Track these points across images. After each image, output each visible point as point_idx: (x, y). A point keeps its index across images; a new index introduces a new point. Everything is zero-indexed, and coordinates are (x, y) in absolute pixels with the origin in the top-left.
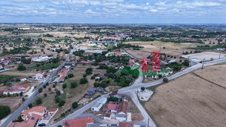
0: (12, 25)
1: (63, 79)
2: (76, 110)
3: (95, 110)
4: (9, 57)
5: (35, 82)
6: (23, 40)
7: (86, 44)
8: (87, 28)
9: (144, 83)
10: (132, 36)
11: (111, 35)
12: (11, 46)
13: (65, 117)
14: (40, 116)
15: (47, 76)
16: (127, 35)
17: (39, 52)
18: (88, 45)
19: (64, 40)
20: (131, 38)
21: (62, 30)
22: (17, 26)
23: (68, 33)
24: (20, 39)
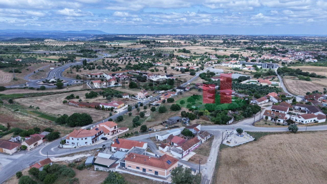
0: (154, 37)
1: (160, 103)
2: (143, 134)
3: (159, 138)
4: (129, 72)
5: (133, 101)
6: (154, 54)
7: (226, 65)
8: (243, 42)
9: (254, 125)
10: (318, 58)
11: (279, 54)
12: (136, 61)
13: (128, 137)
14: (108, 130)
15: (150, 97)
16: (309, 54)
17: (161, 70)
18: (229, 66)
19: (201, 58)
20: (316, 60)
21: (206, 44)
22: (159, 38)
23: (211, 48)
24: (151, 54)
